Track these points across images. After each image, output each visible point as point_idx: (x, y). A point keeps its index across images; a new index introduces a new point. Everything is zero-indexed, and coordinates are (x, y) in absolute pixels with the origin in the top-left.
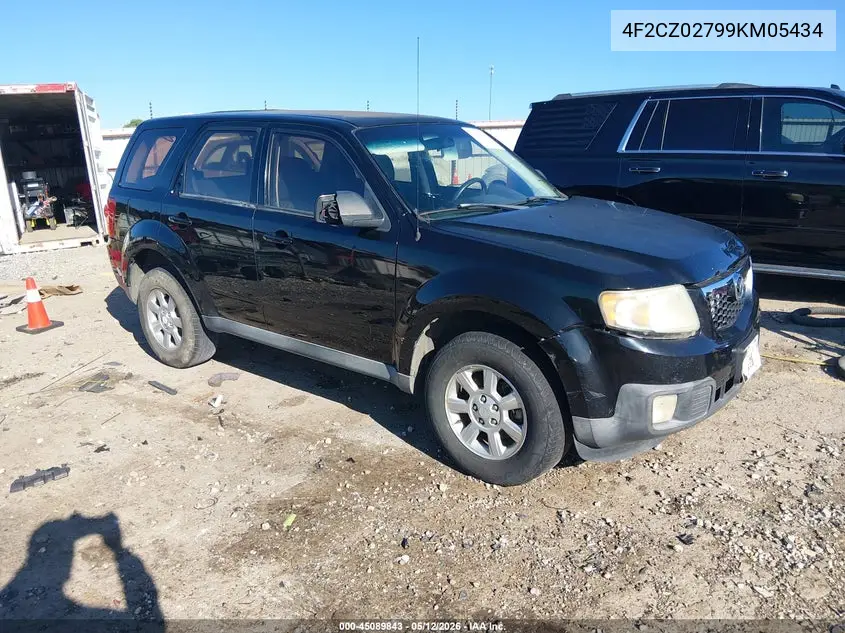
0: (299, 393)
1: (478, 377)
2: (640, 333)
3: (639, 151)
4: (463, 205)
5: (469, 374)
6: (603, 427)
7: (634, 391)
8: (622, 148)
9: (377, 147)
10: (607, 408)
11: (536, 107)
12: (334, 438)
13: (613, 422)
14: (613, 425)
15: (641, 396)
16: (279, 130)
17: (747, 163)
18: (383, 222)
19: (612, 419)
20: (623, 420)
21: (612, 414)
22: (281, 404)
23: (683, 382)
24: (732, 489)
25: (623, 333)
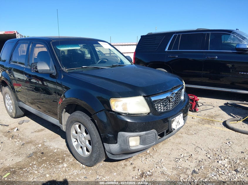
0: (44, 128)
1: (80, 127)
2: (126, 114)
3: (172, 50)
4: (83, 67)
5: (77, 126)
6: (114, 147)
7: (122, 135)
8: (167, 50)
9: (62, 47)
10: (115, 141)
11: (142, 37)
12: (43, 145)
13: (117, 146)
14: (117, 147)
15: (124, 137)
16: (33, 42)
17: (204, 54)
18: (54, 72)
19: (117, 144)
20: (120, 145)
21: (117, 143)
22: (35, 131)
23: (140, 132)
24: (166, 169)
25: (119, 114)
